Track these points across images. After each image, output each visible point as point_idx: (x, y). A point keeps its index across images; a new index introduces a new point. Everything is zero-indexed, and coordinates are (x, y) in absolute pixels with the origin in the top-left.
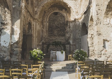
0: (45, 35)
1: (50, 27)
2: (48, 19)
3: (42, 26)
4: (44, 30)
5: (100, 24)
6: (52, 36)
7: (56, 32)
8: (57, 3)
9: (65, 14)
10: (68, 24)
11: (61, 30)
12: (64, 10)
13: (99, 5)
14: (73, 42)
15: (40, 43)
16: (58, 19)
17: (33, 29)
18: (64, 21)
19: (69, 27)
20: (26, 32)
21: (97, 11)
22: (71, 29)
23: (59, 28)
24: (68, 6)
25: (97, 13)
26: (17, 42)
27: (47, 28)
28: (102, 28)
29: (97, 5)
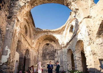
0: (40, 59)
1: (43, 53)
2: (42, 48)
3: (37, 53)
4: (39, 56)
5: (93, 43)
6: (45, 60)
7: (47, 57)
8: (48, 37)
9: (54, 45)
10: (57, 52)
11: (51, 56)
12: (53, 42)
13: (89, 27)
14: (61, 64)
15: (36, 65)
16: (49, 48)
17: (30, 54)
18: (53, 49)
19: (57, 54)
20: (23, 55)
21: (88, 32)
22: (59, 55)
23: (50, 54)
24: (56, 39)
25: (88, 33)
26: (6, 63)
27: (41, 54)
28: (95, 47)
29: (87, 27)
